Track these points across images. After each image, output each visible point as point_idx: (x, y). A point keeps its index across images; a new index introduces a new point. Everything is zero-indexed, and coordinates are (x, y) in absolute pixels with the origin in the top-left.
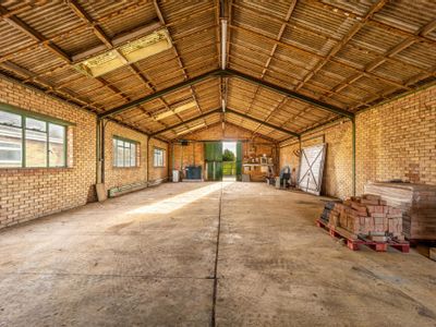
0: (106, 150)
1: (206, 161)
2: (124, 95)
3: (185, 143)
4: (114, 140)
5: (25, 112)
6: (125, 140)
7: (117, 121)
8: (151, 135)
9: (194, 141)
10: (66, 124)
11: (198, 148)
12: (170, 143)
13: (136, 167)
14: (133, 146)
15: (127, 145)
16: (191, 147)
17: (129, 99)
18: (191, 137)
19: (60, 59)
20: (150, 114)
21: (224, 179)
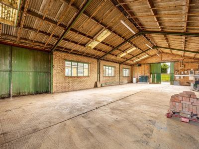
0: (101, 70)
1: (151, 73)
2: (103, 51)
3: (140, 65)
4: (104, 67)
5: (78, 62)
6: (109, 66)
7: (105, 60)
8: (120, 63)
9: (144, 64)
10: (88, 63)
11: (146, 67)
12: (132, 65)
13: (114, 76)
14: (113, 68)
15: (110, 68)
16: (142, 67)
17: (106, 52)
18: (143, 62)
19: (82, 47)
20: (116, 56)
21: (162, 83)
